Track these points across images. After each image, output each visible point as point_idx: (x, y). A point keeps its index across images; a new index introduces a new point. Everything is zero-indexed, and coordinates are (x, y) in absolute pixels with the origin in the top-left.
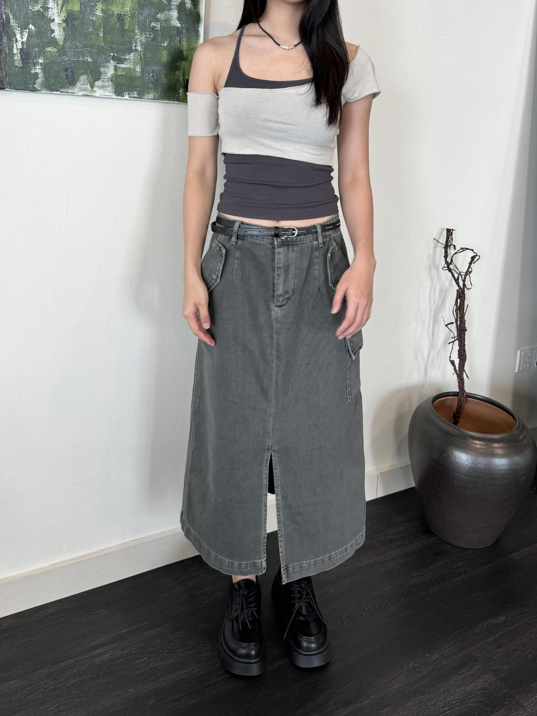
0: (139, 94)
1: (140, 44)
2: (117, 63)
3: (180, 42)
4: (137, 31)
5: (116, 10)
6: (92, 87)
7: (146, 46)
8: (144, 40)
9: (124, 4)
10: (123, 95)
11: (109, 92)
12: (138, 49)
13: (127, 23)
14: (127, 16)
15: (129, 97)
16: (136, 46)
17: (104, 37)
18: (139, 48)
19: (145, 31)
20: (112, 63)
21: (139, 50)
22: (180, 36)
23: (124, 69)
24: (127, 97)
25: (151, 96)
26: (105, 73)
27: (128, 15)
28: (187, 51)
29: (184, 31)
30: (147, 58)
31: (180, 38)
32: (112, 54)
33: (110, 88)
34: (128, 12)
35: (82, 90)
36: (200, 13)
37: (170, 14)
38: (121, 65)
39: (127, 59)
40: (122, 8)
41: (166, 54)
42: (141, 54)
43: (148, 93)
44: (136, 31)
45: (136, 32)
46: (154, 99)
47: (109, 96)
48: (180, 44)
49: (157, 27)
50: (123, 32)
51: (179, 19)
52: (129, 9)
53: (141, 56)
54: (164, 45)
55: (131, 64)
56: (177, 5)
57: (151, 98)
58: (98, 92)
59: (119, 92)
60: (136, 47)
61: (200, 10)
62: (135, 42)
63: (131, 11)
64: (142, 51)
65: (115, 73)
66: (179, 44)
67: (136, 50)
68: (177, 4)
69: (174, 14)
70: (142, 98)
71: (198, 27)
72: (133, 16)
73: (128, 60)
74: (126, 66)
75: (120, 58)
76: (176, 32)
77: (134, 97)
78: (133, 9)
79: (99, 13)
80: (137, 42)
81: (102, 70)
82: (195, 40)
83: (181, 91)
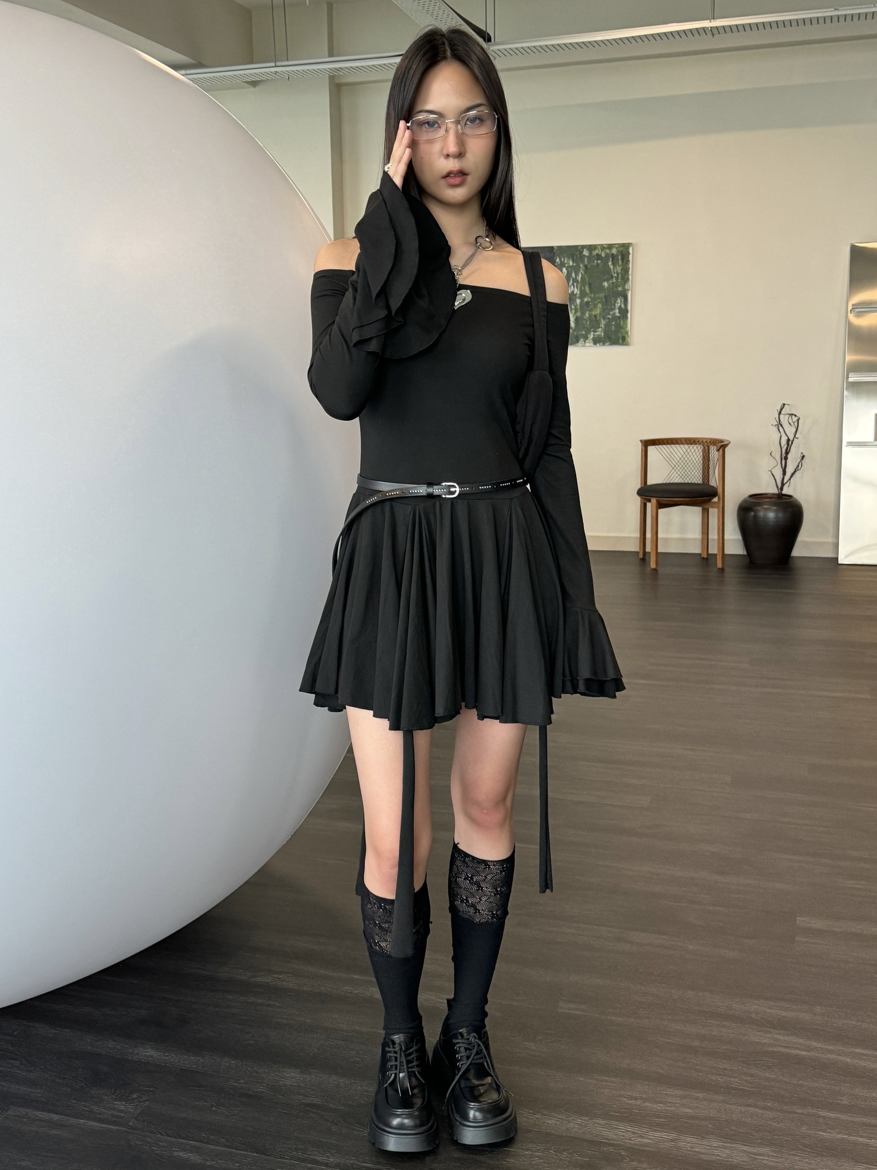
4: (602, 320)
5: (594, 313)
6: (585, 342)
7: (606, 325)
10: (597, 344)
11: (592, 344)
13: (598, 317)
14: (598, 315)
17: (590, 324)
20: (592, 333)
23: (597, 335)
26: (590, 337)
28: (622, 325)
29: (621, 318)
30: (606, 329)
31: (619, 320)
33: (592, 342)
35: (581, 344)
36: (628, 309)
37: (615, 311)
41: (613, 327)
42: (604, 328)
43: (607, 343)
48: (620, 322)
49: (610, 317)
50: (597, 321)
51: (619, 313)
52: (598, 312)
54: (612, 324)
55: (600, 333)
56: (618, 308)
57: (608, 345)
58: (587, 344)
59: (595, 343)
60: (602, 326)
62: (601, 324)
65: (594, 337)
69: (617, 311)
70: (605, 345)
71: (627, 315)
72: (600, 315)
73: (599, 331)
75: (596, 331)
76: (618, 318)
77: (601, 345)
78: (600, 312)
79: (587, 315)
81: (588, 336)
83: (620, 340)
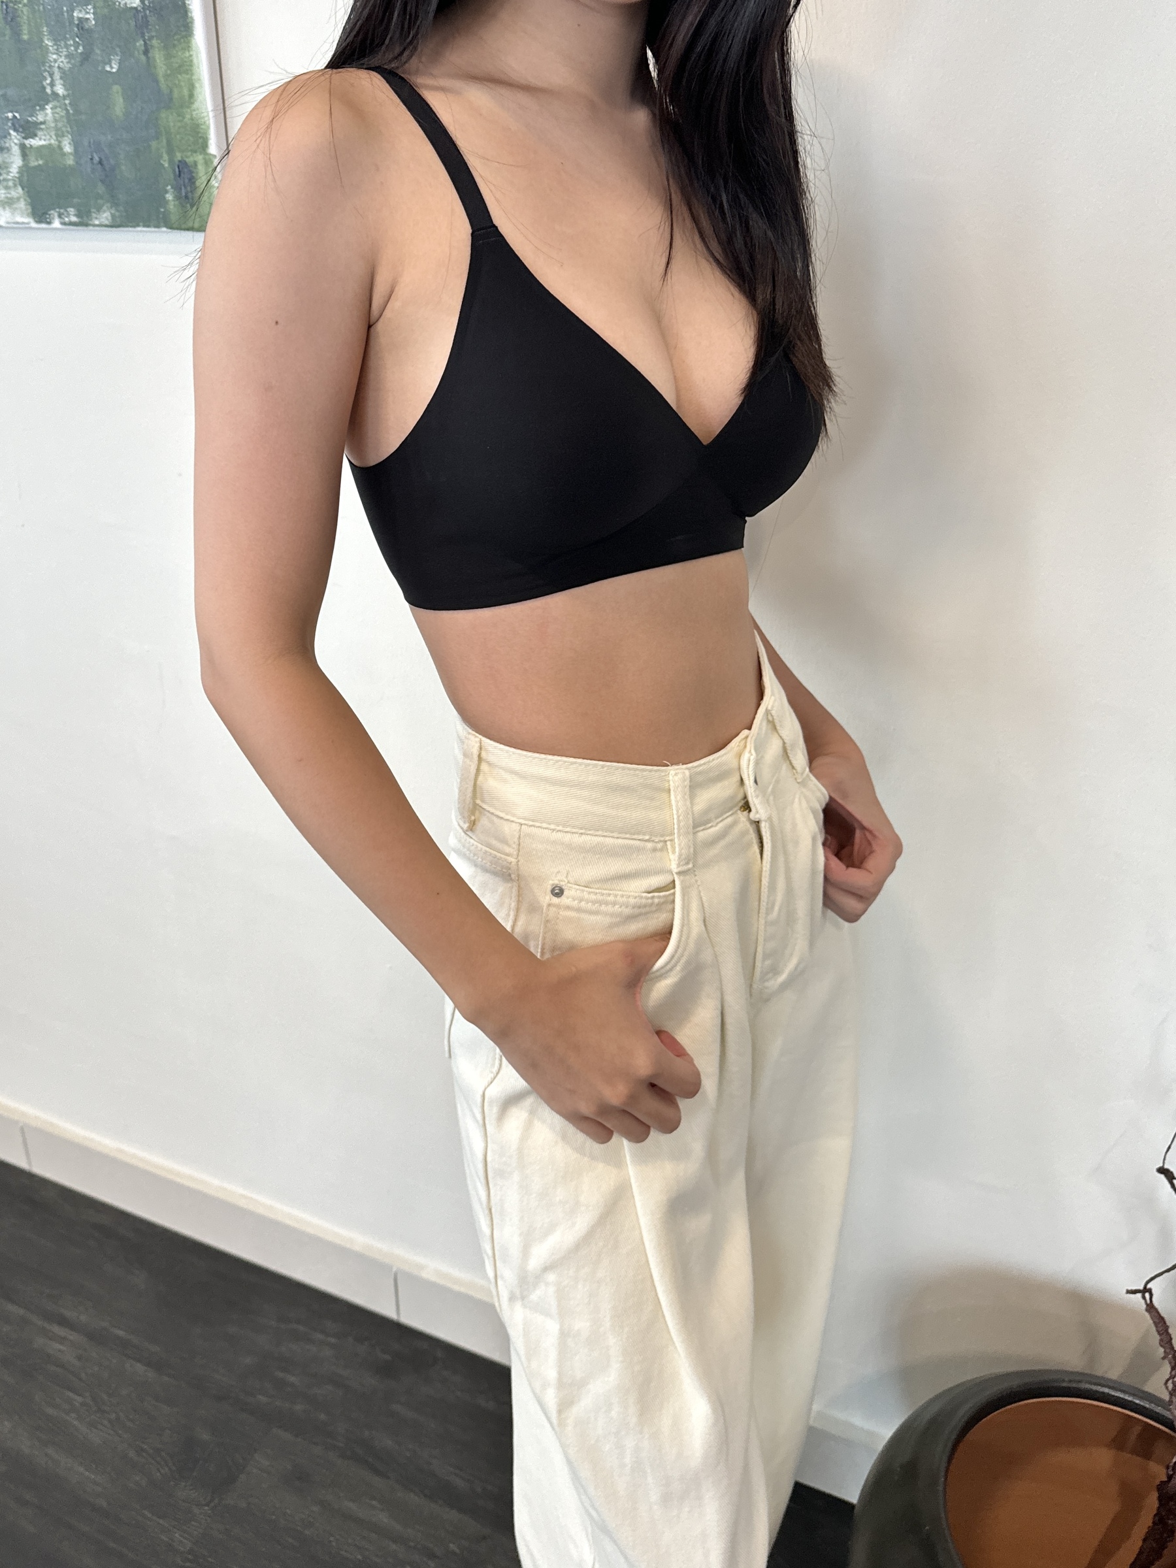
0: (79, 214)
1: (62, 78)
2: (24, 138)
3: (146, 52)
8: (65, 62)
11: (22, 214)
12: (59, 92)
13: (25, 22)
15: (64, 224)
16: (52, 85)
18: (60, 90)
19: (64, 37)
20: (15, 136)
21: (61, 94)
22: (143, 35)
23: (39, 152)
24: (56, 224)
25: (105, 216)
26: (7, 167)
28: (166, 76)
29: (152, 19)
31: (144, 41)
32: (10, 115)
33: (22, 204)
38: (33, 142)
39: (42, 123)
41: (120, 93)
42: (65, 104)
43: (99, 210)
44: (47, 42)
45: (46, 45)
46: (115, 224)
47: (23, 223)
48: (148, 58)
49: (88, 19)
50: (20, 50)
53: (67, 110)
54: (112, 68)
55: (51, 136)
57: (107, 222)
58: (3, 217)
59: (41, 215)
60: (54, 85)
62: (48, 72)
64: (68, 95)
66: (143, 58)
67: (55, 95)
70: (87, 225)
74: (43, 142)
75: (28, 122)
76: (132, 23)
77: (71, 224)
80: (54, 73)
82: (182, 40)
83: (169, 197)
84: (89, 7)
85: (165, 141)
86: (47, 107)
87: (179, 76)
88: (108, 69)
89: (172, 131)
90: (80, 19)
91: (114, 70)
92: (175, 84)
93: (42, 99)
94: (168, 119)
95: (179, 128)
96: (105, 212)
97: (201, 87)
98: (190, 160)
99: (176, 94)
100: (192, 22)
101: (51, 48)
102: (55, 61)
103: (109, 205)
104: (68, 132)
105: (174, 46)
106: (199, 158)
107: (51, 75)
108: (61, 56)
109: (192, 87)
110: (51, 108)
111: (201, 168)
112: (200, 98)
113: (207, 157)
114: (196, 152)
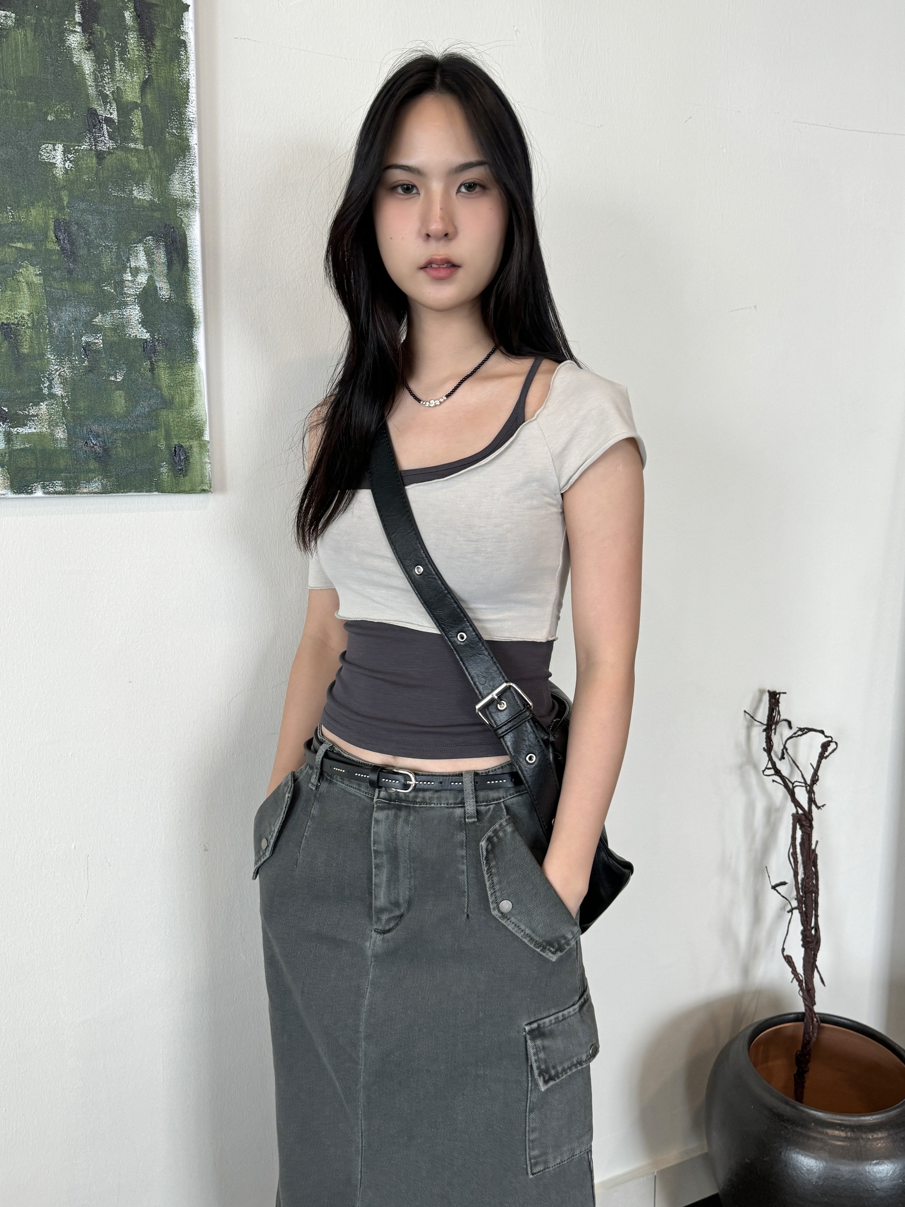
0: (66, 485)
1: (61, 383)
2: (10, 427)
3: (152, 370)
7: (72, 385)
8: (67, 372)
9: (13, 301)
10: (31, 489)
12: (57, 393)
13: (26, 340)
14: (24, 326)
15: (44, 493)
16: (50, 387)
18: (58, 391)
19: (69, 354)
21: (60, 395)
22: (150, 358)
23: (28, 437)
24: (39, 493)
25: (96, 485)
27: (27, 323)
30: (79, 409)
34: (26, 318)
36: (194, 307)
37: (124, 313)
38: (20, 430)
39: (33, 416)
40: (11, 310)
42: (64, 403)
43: (89, 481)
44: (49, 356)
45: (48, 358)
46: (105, 491)
48: (153, 374)
49: (97, 343)
50: (18, 360)
51: (144, 323)
52: (26, 312)
53: (64, 406)
56: (137, 295)
57: (97, 490)
59: (20, 484)
60: (52, 388)
61: (193, 301)
62: (47, 378)
63: (33, 316)
64: (67, 396)
65: (9, 447)
66: (148, 374)
67: (52, 396)
68: (138, 293)
69: (134, 313)
70: (74, 493)
71: (191, 336)
72: (36, 326)
73: (36, 418)
74: (33, 430)
75: (16, 414)
76: (140, 349)
77: (56, 493)
78: (37, 310)
80: (53, 379)
82: (187, 364)
83: (164, 470)
84: (98, 335)
85: (163, 431)
86: (42, 404)
87: (182, 388)
88: (112, 378)
89: (172, 424)
90: (87, 343)
91: (118, 380)
92: (178, 393)
93: (38, 398)
94: (168, 416)
95: (178, 422)
96: (95, 482)
97: (201, 396)
98: (186, 444)
99: (177, 399)
100: (197, 351)
101: (53, 361)
102: (57, 370)
103: (100, 477)
104: (63, 423)
105: (179, 367)
106: (195, 443)
107: (51, 381)
108: (63, 368)
109: (192, 396)
110: (47, 405)
111: (196, 450)
112: (200, 403)
113: (201, 442)
114: (192, 439)
